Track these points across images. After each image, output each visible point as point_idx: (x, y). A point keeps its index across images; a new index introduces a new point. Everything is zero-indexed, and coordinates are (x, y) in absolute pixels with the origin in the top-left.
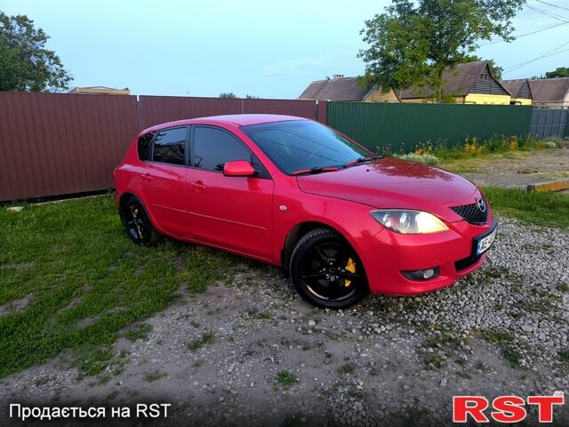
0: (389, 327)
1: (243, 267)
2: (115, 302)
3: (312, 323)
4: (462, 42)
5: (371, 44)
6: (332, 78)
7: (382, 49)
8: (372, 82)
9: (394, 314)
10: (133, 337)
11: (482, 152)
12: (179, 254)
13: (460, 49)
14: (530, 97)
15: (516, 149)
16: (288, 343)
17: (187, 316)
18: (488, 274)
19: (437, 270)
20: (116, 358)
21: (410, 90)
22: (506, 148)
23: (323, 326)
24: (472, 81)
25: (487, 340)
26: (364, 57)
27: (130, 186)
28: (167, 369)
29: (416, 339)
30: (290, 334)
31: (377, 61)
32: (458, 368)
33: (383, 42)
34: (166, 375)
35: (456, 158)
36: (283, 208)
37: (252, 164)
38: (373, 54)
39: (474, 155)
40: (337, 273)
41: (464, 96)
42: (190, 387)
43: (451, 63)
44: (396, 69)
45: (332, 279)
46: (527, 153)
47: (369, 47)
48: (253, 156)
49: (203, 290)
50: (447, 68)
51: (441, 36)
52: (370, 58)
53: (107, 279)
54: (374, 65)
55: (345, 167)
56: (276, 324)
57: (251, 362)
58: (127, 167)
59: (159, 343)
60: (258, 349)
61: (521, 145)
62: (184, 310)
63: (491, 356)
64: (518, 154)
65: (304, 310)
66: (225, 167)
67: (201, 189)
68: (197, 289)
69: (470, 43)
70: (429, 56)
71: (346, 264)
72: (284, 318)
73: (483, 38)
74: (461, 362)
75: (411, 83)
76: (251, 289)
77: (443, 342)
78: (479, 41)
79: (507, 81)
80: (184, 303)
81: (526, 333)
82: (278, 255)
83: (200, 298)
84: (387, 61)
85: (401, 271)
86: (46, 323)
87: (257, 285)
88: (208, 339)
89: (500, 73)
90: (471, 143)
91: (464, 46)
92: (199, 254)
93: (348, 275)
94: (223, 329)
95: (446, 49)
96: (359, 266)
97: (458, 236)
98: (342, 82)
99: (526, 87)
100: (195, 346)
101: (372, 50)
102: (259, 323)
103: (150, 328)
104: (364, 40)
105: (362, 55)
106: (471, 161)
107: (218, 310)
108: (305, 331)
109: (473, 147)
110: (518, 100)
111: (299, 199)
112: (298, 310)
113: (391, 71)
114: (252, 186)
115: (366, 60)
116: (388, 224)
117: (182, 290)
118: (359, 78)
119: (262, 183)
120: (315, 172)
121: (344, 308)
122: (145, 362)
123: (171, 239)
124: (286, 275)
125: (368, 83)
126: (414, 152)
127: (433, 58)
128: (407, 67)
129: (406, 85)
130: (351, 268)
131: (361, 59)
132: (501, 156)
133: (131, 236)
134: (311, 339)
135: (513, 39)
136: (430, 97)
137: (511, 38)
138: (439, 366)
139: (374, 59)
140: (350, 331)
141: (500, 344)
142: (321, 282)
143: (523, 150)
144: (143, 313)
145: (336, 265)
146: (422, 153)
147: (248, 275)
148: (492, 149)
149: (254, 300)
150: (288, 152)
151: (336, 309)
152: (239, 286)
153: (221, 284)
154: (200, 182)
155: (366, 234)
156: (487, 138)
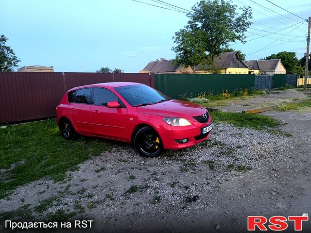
0: (171, 161)
1: (116, 146)
2: (62, 160)
3: (143, 162)
4: (222, 43)
5: (178, 44)
6: (160, 60)
7: (184, 46)
8: (180, 62)
9: (174, 158)
10: (73, 170)
11: (231, 97)
12: (87, 142)
13: (221, 47)
14: (259, 69)
15: (247, 95)
16: (133, 168)
17: (94, 163)
18: (213, 144)
19: (188, 139)
20: (68, 176)
21: (198, 66)
22: (243, 95)
23: (147, 163)
24: (229, 62)
25: (205, 163)
26: (175, 50)
27: (63, 114)
28: (88, 178)
29: (180, 164)
30: (134, 166)
31: (181, 52)
32: (193, 171)
33: (183, 43)
34: (88, 180)
35: (218, 100)
36: (131, 119)
37: (119, 103)
38: (179, 49)
39: (227, 98)
40: (153, 143)
41: (226, 69)
42: (97, 182)
43: (218, 53)
44: (191, 56)
45: (151, 146)
46: (251, 97)
47: (177, 45)
48: (119, 99)
49: (99, 155)
50: (216, 56)
51: (212, 40)
52: (178, 51)
53: (56, 153)
54: (180, 54)
55: (156, 103)
56: (129, 163)
57: (120, 174)
58: (61, 105)
59: (84, 171)
60: (122, 171)
61: (249, 93)
62: (92, 161)
63: (206, 168)
64: (247, 97)
65: (140, 158)
66: (108, 104)
67: (97, 113)
68: (96, 154)
69: (226, 43)
70: (207, 50)
71: (156, 140)
72: (132, 161)
73: (232, 41)
74: (194, 170)
75: (198, 63)
76: (119, 153)
77: (190, 165)
78: (229, 43)
79: (247, 61)
80: (92, 159)
81: (219, 161)
82: (130, 138)
83: (98, 157)
84: (186, 52)
85: (175, 140)
86: (35, 168)
87: (122, 151)
88: (103, 169)
89: (244, 57)
90: (225, 92)
91: (223, 45)
92: (96, 142)
93: (157, 144)
94: (108, 166)
95: (215, 46)
96: (160, 140)
97: (195, 127)
98: (164, 62)
99: (256, 65)
100: (98, 171)
101: (179, 47)
102: (122, 163)
103: (79, 167)
104: (175, 42)
105: (174, 49)
106: (224, 101)
107: (106, 160)
108: (140, 165)
109: (226, 94)
110: (252, 70)
111: (137, 115)
112: (138, 159)
113: (189, 57)
114: (119, 111)
115: (176, 52)
116: (169, 123)
117: (90, 155)
118: (173, 60)
119: (123, 110)
120: (143, 105)
121: (156, 157)
122: (79, 177)
123: (83, 136)
124: (134, 148)
125: (177, 63)
126: (197, 97)
127: (209, 50)
128: (196, 55)
129: (196, 64)
130: (158, 141)
131: (173, 51)
132: (239, 98)
133: (64, 136)
134: (142, 167)
135: (246, 42)
136: (208, 70)
137: (245, 41)
138: (186, 171)
139: (180, 51)
140: (157, 163)
141: (209, 164)
142: (146, 147)
143: (250, 95)
144: (75, 163)
145: (152, 140)
146: (201, 97)
147: (118, 148)
148: (236, 95)
149: (120, 156)
150: (135, 97)
151: (152, 157)
152: (114, 152)
153: (107, 152)
154: (97, 111)
155: (161, 126)
156: (233, 90)
